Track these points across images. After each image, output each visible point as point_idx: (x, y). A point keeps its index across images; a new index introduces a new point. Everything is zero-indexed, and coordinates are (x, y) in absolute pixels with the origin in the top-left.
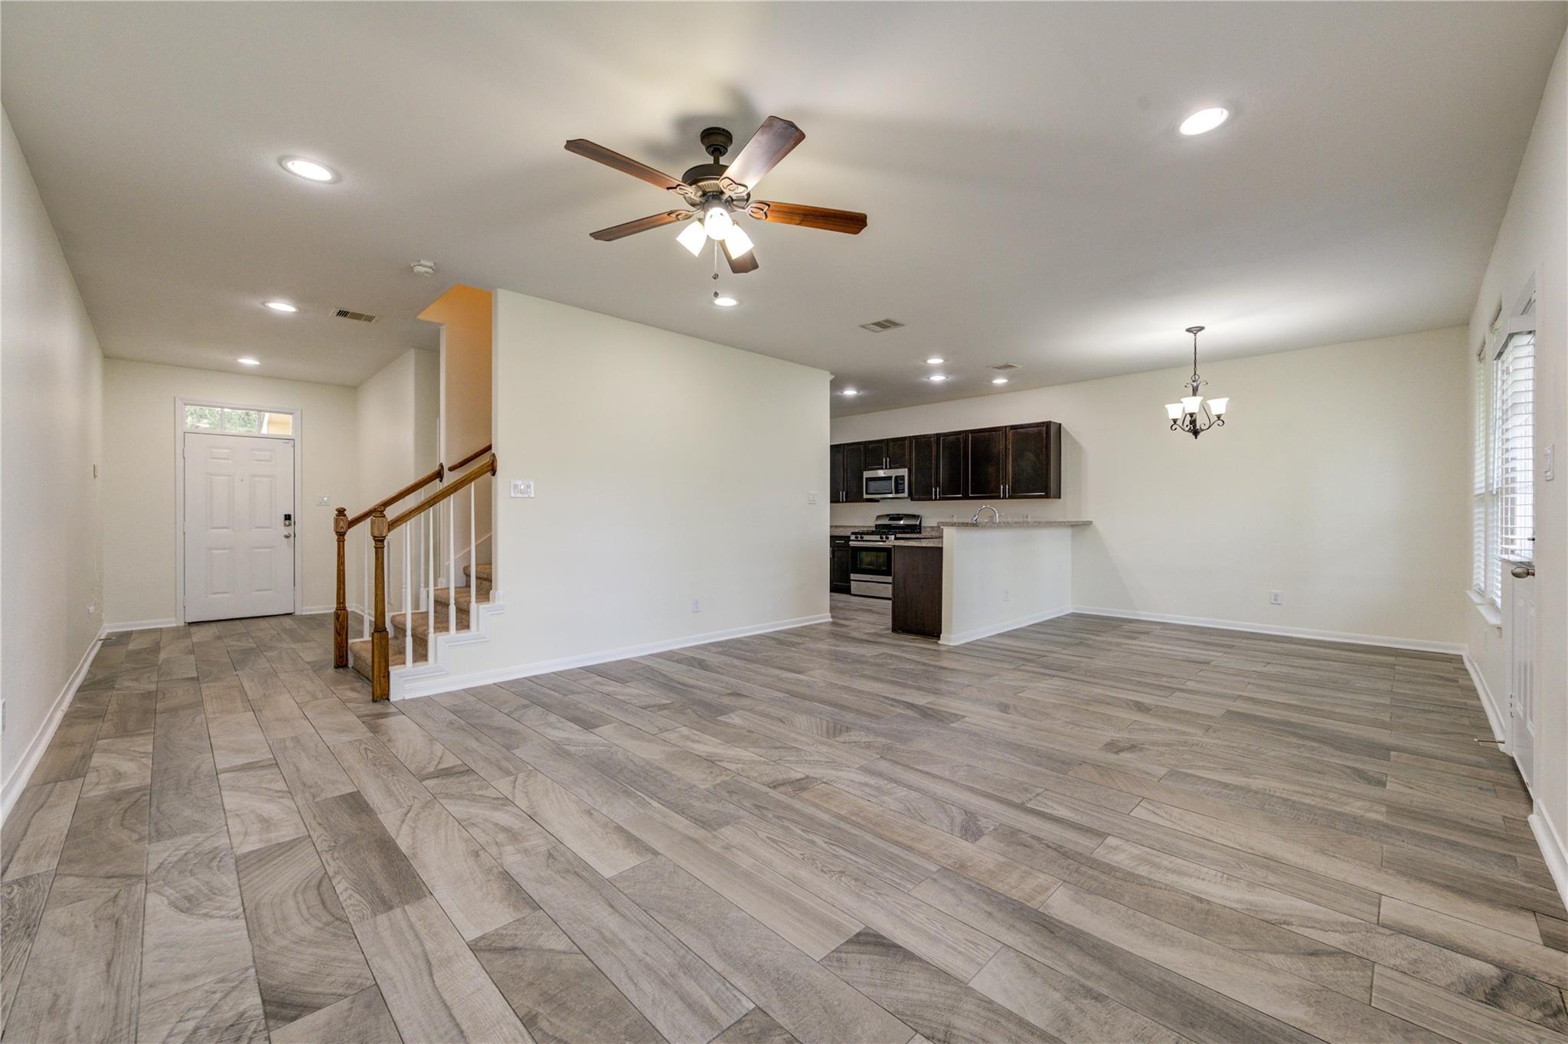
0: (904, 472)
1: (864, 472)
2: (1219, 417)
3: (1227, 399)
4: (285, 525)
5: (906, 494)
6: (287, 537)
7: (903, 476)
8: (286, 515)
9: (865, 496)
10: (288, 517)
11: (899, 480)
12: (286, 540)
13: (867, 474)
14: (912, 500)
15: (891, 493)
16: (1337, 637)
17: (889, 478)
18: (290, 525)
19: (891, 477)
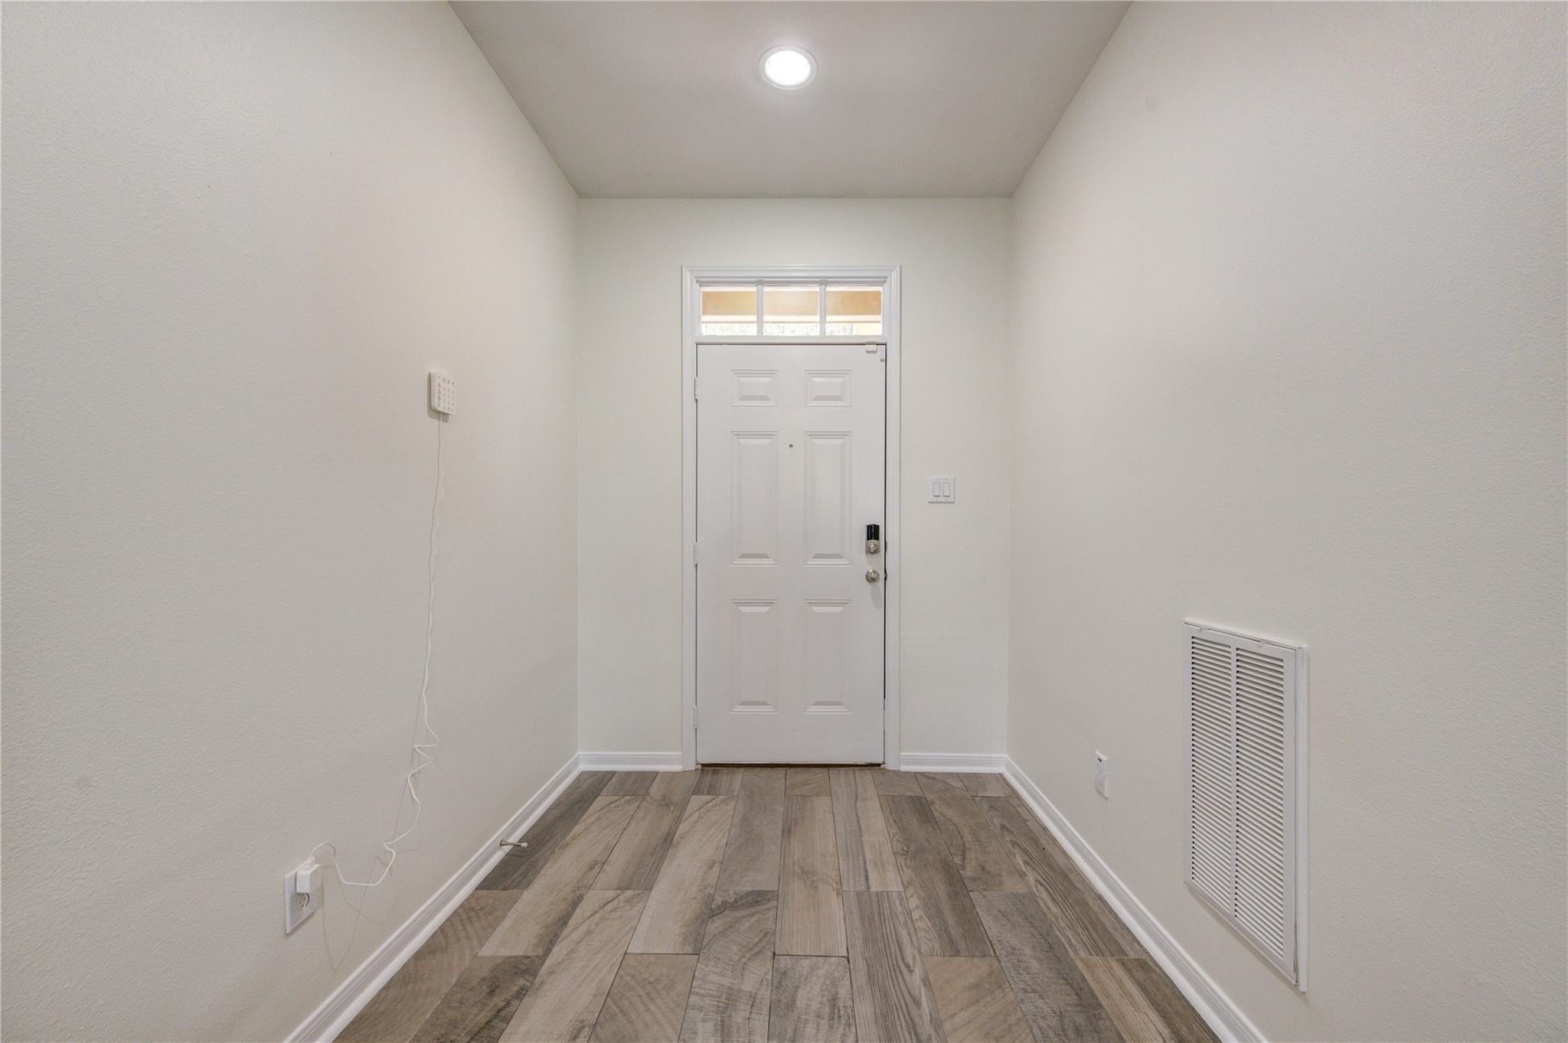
4: (869, 551)
6: (871, 579)
8: (869, 527)
10: (873, 532)
12: (868, 586)
18: (876, 551)
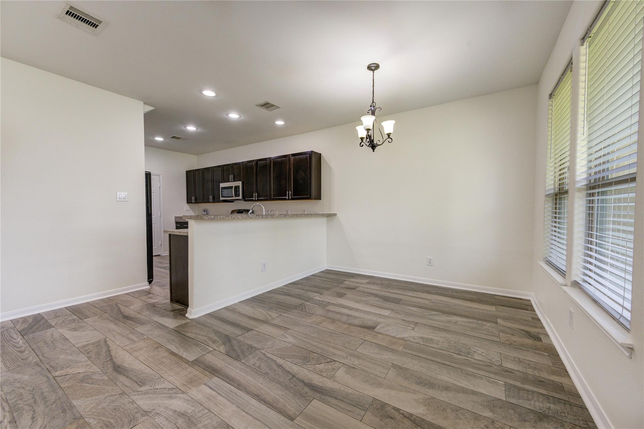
0: (239, 184)
1: (220, 184)
2: (389, 135)
3: (393, 122)
5: (241, 197)
7: (239, 186)
9: (221, 199)
11: (237, 188)
13: (222, 185)
14: (245, 200)
15: (233, 197)
16: (469, 287)
17: (231, 187)
19: (233, 186)
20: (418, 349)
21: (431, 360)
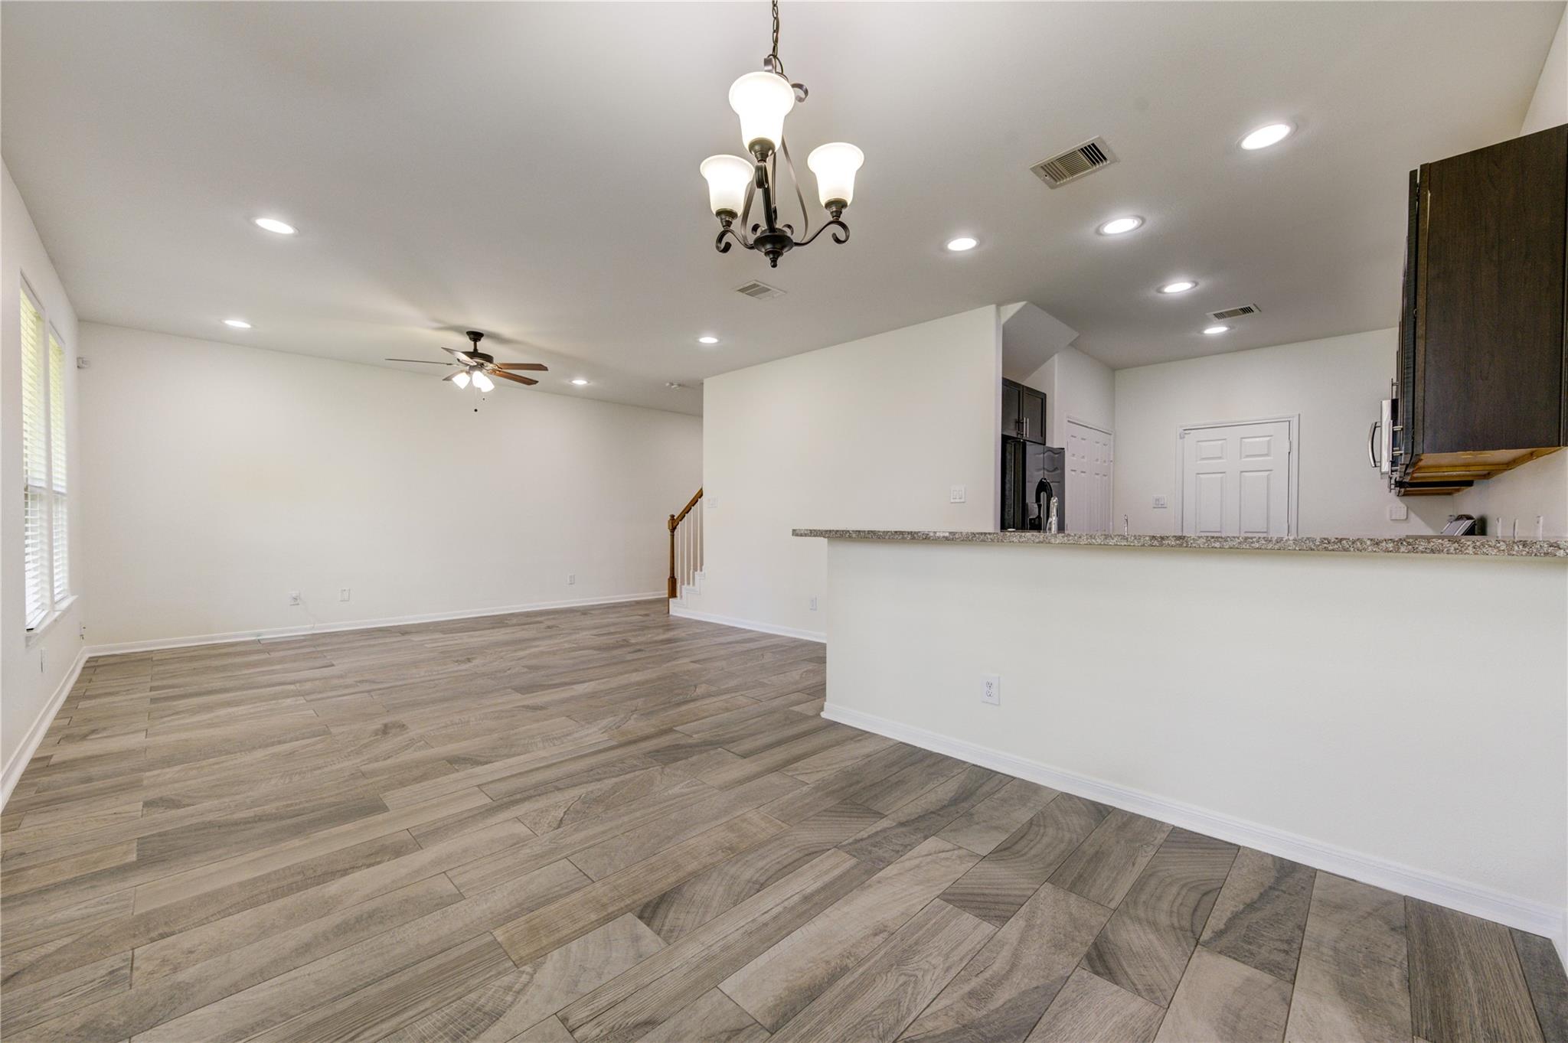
20: (459, 973)
21: (393, 973)
